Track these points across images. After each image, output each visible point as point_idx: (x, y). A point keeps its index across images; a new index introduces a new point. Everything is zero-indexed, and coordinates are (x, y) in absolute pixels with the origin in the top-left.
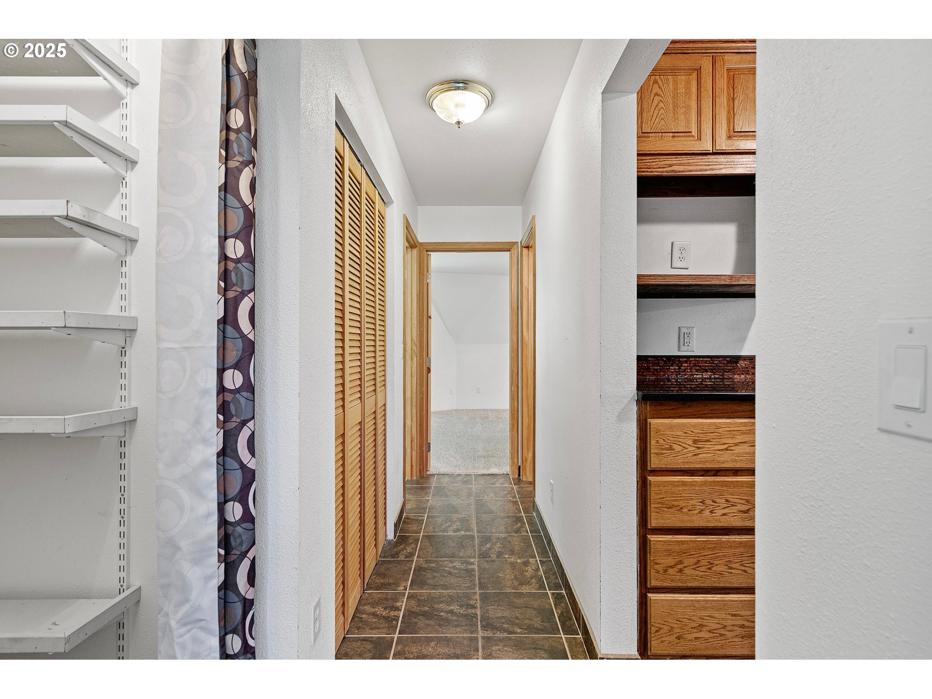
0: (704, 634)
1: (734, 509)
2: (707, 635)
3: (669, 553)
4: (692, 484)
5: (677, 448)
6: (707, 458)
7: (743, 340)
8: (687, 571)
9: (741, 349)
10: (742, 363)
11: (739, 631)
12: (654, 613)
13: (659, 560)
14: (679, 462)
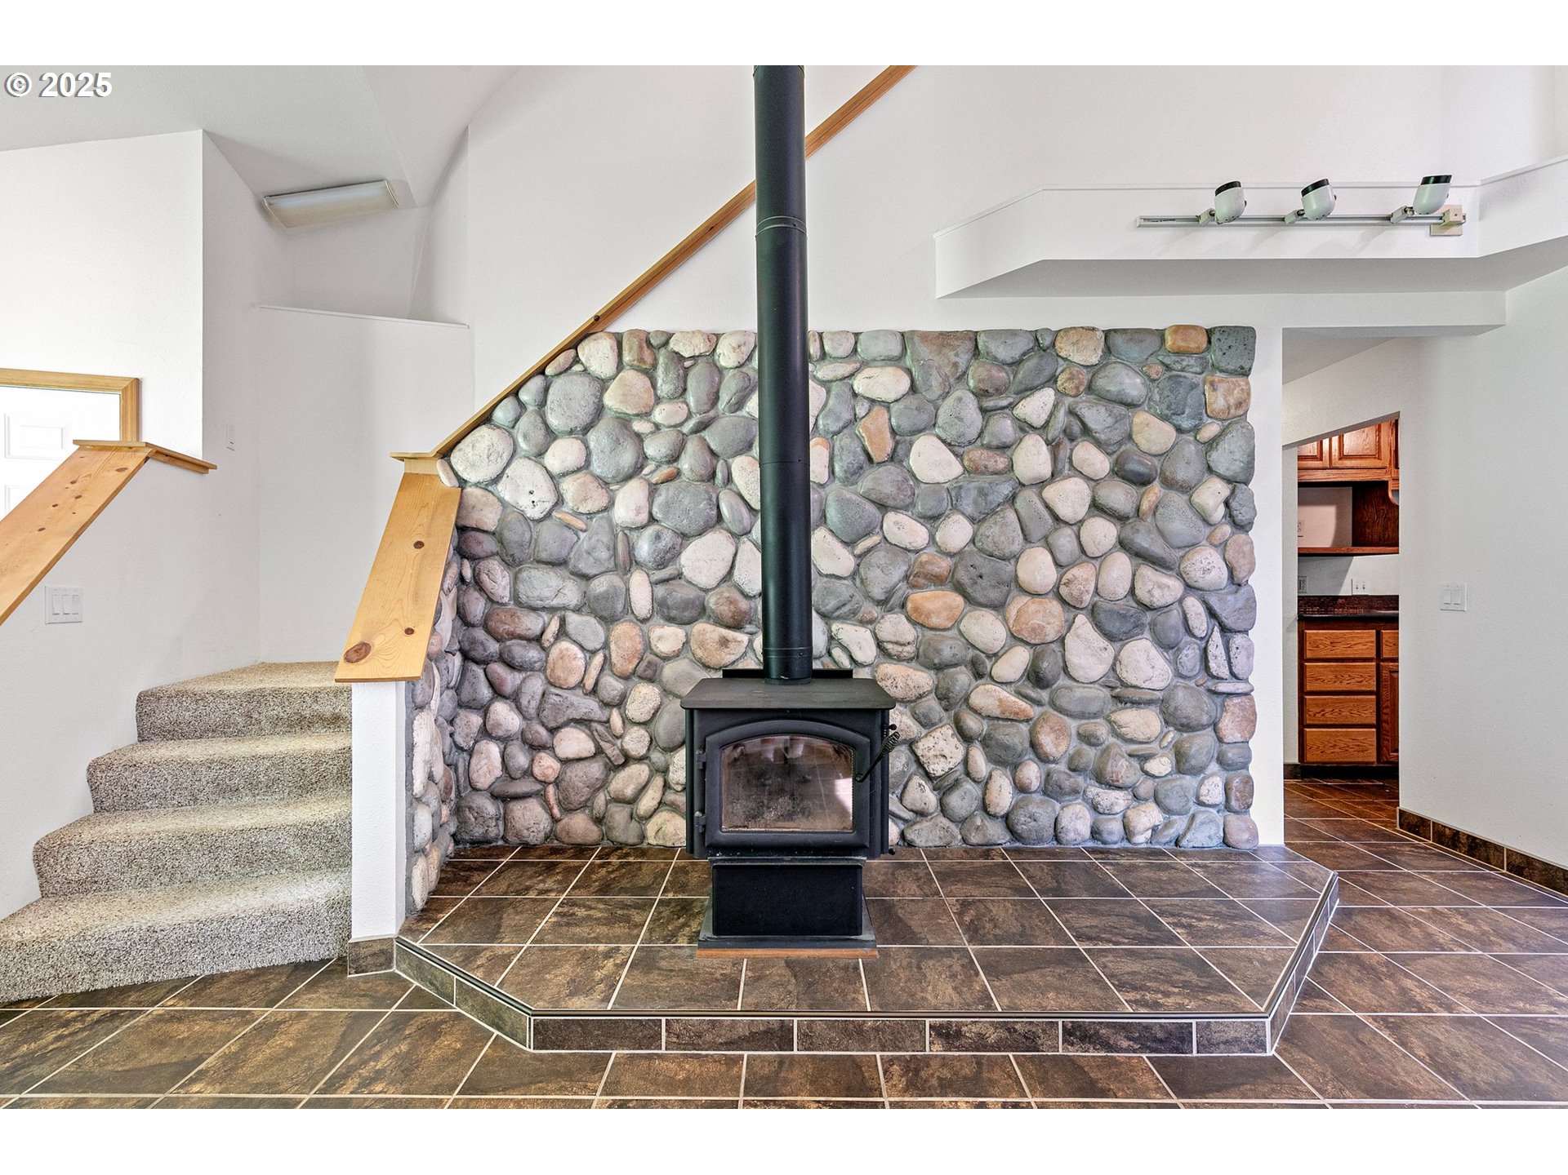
0: (1337, 750)
1: (1353, 681)
2: (1338, 750)
3: (1317, 705)
4: (1330, 666)
5: (1322, 647)
6: (1340, 651)
7: (1341, 585)
8: (1327, 715)
9: (1339, 591)
10: (1340, 601)
11: (1356, 748)
12: (1309, 739)
13: (1312, 709)
14: (1322, 655)
